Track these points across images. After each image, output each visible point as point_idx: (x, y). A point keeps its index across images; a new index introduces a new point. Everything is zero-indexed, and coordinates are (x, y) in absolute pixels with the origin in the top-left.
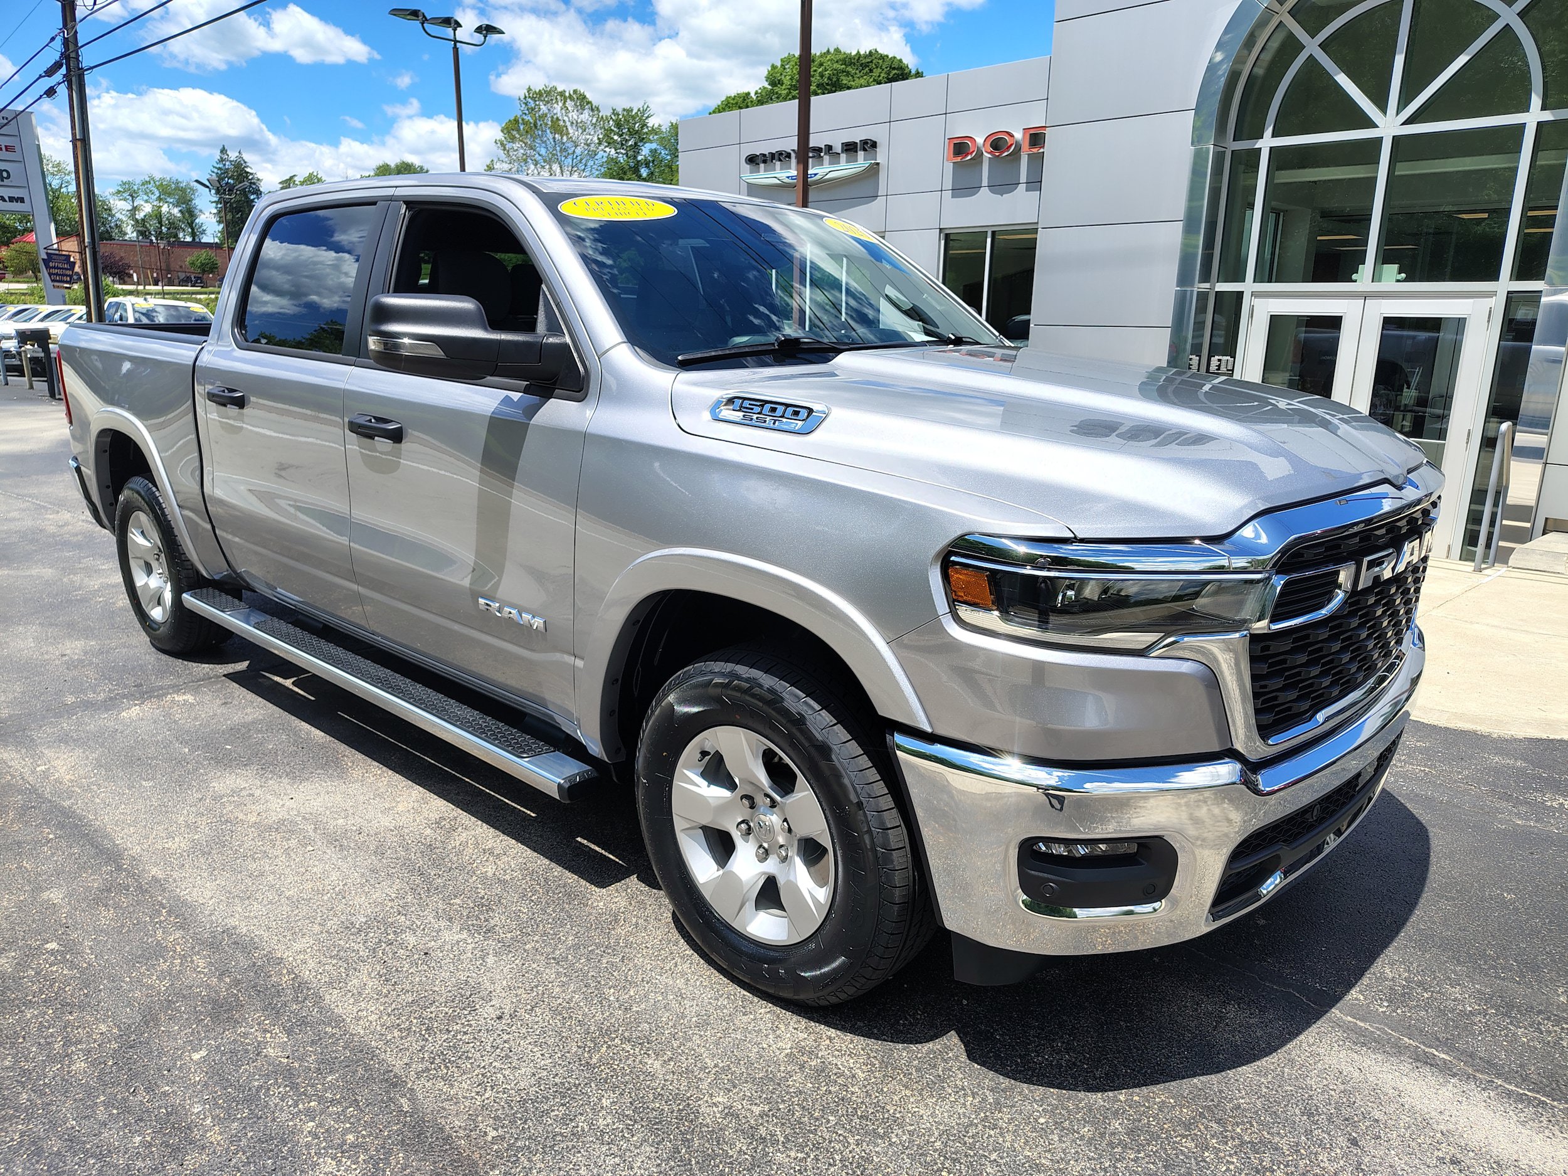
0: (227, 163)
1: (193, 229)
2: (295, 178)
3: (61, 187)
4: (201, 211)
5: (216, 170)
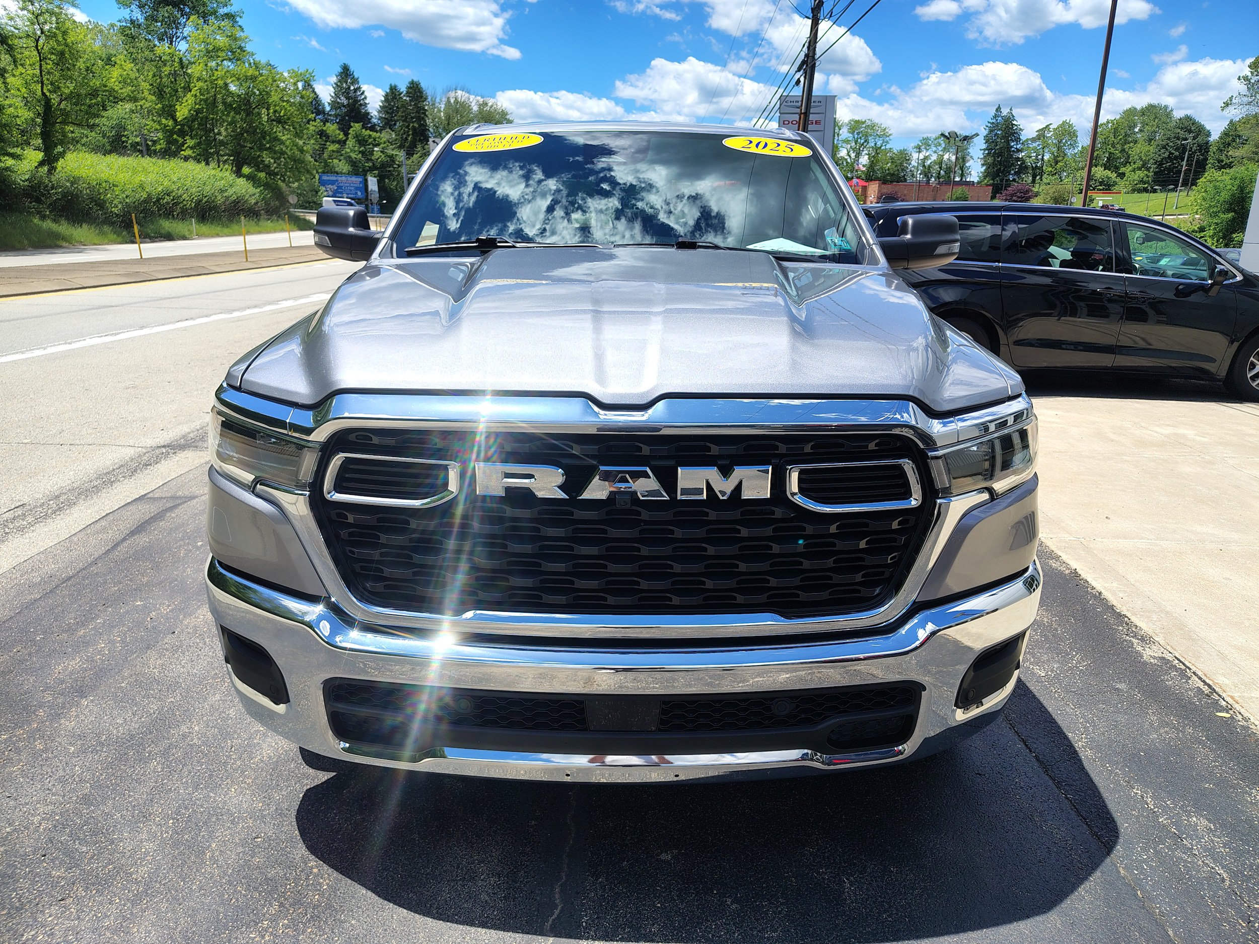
0: (1000, 118)
1: (962, 171)
2: (1051, 126)
3: (882, 146)
4: (971, 157)
5: (989, 125)
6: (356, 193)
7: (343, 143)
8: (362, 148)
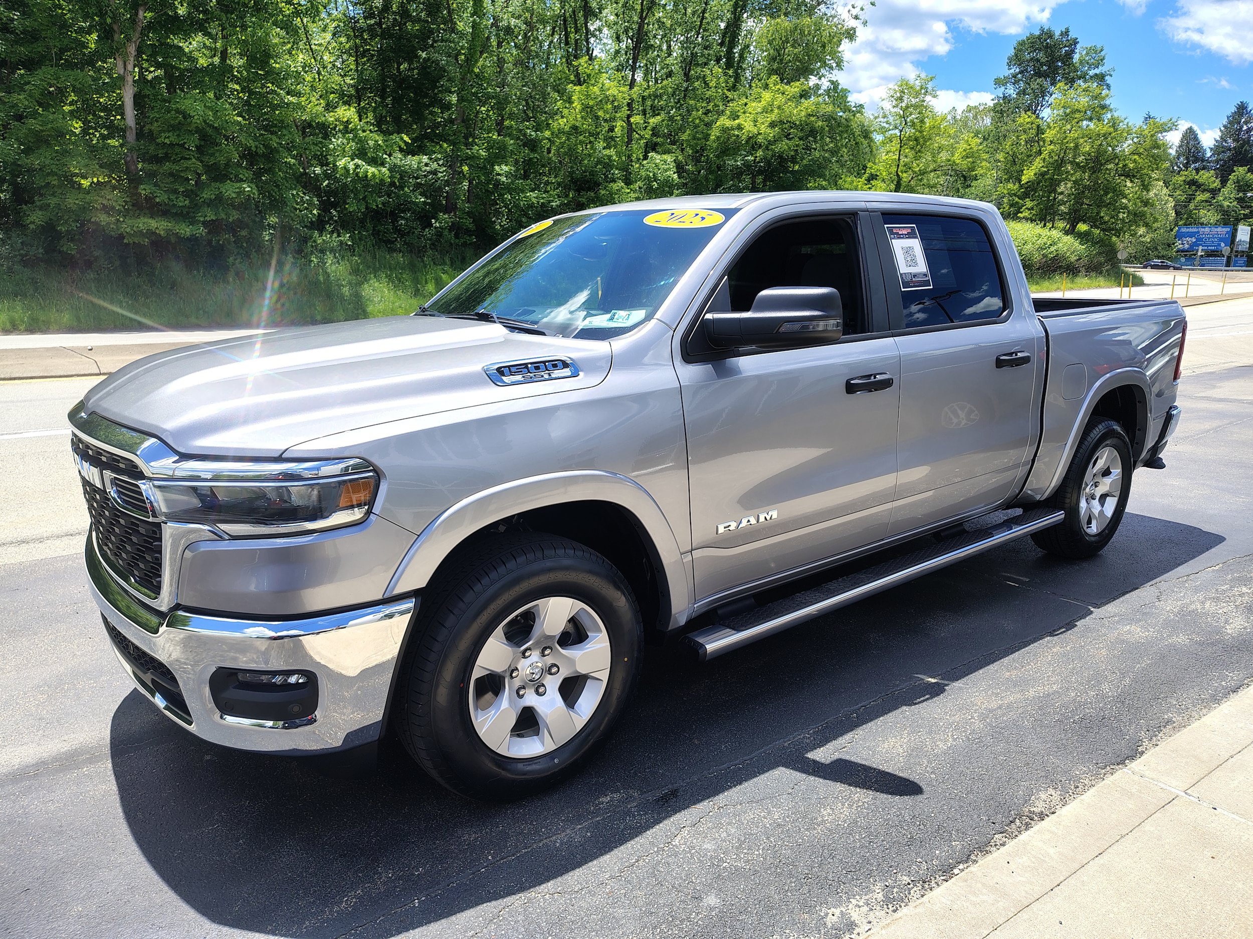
6: (1219, 245)
7: (1214, 192)
8: (1241, 194)
